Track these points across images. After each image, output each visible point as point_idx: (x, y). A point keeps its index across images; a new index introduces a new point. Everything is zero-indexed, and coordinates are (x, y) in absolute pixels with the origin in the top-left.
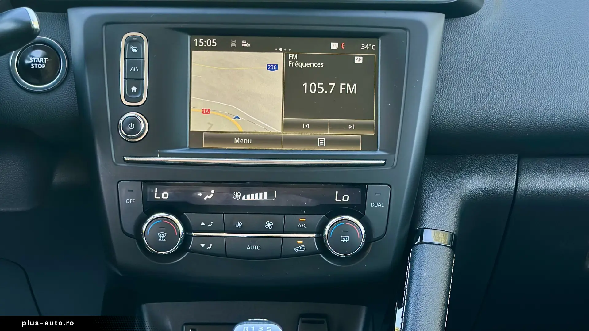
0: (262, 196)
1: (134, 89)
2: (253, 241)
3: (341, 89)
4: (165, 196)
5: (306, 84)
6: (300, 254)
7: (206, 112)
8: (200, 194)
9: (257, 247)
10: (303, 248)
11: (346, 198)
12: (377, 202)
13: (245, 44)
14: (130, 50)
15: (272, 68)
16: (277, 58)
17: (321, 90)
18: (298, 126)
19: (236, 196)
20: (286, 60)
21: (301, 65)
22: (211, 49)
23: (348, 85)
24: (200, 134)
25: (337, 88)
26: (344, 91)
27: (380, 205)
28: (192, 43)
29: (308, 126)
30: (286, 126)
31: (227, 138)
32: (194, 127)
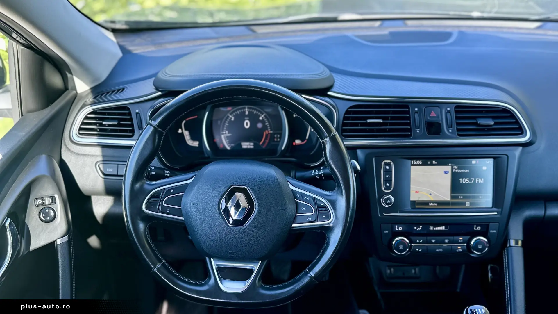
0: (443, 228)
1: (388, 185)
2: (439, 247)
3: (477, 181)
4: (401, 229)
5: (461, 179)
6: (459, 252)
7: (417, 192)
8: (415, 228)
9: (441, 250)
10: (460, 250)
11: (479, 228)
12: (493, 230)
13: (434, 162)
14: (386, 168)
15: (446, 172)
16: (448, 168)
17: (467, 181)
18: (457, 197)
19: (431, 228)
20: (452, 169)
21: (459, 171)
22: (419, 165)
23: (480, 179)
24: (415, 201)
25: (475, 180)
26: (478, 182)
27: (495, 231)
28: (411, 163)
29: (462, 197)
30: (452, 197)
31: (426, 203)
32: (412, 199)
